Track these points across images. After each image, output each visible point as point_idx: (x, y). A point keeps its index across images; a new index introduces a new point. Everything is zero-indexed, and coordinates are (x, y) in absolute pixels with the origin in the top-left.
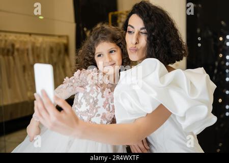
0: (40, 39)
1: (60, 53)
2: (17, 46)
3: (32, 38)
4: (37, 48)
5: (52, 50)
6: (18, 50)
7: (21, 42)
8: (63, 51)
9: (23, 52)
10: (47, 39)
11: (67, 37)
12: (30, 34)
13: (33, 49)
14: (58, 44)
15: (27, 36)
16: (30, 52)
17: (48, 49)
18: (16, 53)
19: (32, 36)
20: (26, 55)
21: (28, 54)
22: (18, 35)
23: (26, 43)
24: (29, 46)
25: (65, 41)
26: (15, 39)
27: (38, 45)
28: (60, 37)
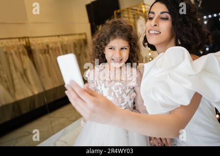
0: (66, 38)
1: (81, 46)
2: (51, 46)
3: (61, 39)
4: (65, 45)
5: (75, 45)
6: (51, 49)
7: (53, 43)
8: (83, 45)
9: (55, 50)
10: (71, 38)
11: (85, 34)
12: (59, 36)
13: (62, 47)
14: (79, 40)
15: (57, 38)
16: (60, 49)
17: (72, 45)
18: (50, 51)
19: (60, 37)
20: (57, 52)
21: (59, 51)
22: (50, 38)
23: (56, 43)
24: (59, 45)
25: (83, 37)
26: (49, 41)
27: (65, 43)
28: (80, 34)
